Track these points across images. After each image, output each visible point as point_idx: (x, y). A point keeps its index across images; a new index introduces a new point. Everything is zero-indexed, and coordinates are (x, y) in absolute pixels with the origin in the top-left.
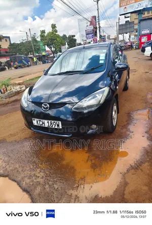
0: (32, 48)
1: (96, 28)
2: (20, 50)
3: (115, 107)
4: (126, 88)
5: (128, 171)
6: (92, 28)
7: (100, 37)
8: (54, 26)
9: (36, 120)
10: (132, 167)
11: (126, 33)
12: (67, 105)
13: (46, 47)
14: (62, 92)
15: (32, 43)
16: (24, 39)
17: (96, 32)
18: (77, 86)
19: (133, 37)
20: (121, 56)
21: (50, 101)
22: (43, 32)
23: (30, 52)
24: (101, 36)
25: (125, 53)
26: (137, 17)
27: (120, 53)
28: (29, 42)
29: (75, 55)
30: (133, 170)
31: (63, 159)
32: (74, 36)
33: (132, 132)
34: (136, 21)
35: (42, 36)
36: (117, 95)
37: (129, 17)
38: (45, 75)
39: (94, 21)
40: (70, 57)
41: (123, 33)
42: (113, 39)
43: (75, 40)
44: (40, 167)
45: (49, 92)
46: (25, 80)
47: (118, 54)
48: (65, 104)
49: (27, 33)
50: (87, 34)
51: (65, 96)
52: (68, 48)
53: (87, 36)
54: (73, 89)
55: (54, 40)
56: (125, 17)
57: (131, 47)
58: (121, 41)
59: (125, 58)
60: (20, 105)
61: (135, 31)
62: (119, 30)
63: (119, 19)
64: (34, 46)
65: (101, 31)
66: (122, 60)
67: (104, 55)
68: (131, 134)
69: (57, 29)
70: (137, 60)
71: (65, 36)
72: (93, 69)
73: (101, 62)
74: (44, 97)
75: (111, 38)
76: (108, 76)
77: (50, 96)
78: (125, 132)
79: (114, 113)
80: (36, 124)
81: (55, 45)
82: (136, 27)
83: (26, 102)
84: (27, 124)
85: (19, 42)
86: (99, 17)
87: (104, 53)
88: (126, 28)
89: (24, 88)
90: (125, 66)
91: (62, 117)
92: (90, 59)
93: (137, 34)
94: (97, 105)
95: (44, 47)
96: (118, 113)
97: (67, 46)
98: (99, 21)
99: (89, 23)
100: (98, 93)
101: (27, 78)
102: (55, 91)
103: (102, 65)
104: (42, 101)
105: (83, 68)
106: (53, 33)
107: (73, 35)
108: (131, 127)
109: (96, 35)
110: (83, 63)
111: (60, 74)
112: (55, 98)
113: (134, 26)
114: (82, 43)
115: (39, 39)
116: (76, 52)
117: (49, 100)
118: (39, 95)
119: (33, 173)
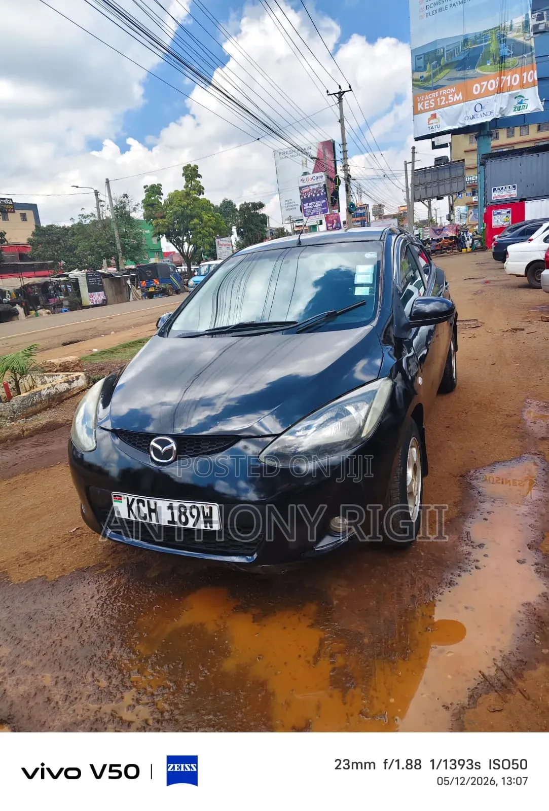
0: (114, 245)
1: (336, 181)
2: (71, 249)
3: (414, 453)
4: (447, 384)
5: (474, 697)
6: (323, 180)
7: (349, 211)
8: (191, 173)
9: (126, 497)
10: (487, 684)
11: (439, 198)
12: (241, 444)
13: (164, 240)
14: (219, 396)
15: (114, 226)
16: (87, 212)
17: (336, 194)
18: (274, 374)
19: (461, 209)
20: (426, 272)
21: (179, 430)
22: (154, 190)
23: (108, 257)
24: (351, 208)
25: (438, 262)
26: (475, 146)
27: (422, 262)
28: (106, 224)
29: (267, 268)
30: (493, 696)
31: (225, 652)
32: (261, 206)
33: (481, 546)
34: (472, 160)
35: (150, 204)
36: (420, 406)
37: (445, 146)
38: (161, 334)
39: (329, 156)
40: (249, 274)
41: (429, 198)
42: (394, 217)
43: (264, 219)
44: (134, 685)
45: (172, 397)
46: (84, 355)
47: (415, 267)
48: (233, 438)
49: (96, 193)
50: (304, 201)
51: (230, 412)
52: (241, 246)
53: (306, 206)
54: (260, 387)
55: (192, 217)
56: (434, 147)
57: (456, 243)
58: (422, 224)
59: (440, 279)
60: (65, 445)
61: (469, 191)
62: (414, 186)
63: (413, 153)
64: (123, 236)
65: (354, 189)
66: (432, 286)
67: (370, 268)
68: (477, 554)
69: (203, 181)
70: (479, 287)
71: (228, 204)
72: (334, 315)
73: (359, 292)
74: (156, 413)
75: (386, 212)
76: (387, 341)
77: (177, 413)
78: (455, 546)
79: (410, 473)
80: (124, 514)
81: (195, 235)
82: (472, 177)
83: (89, 432)
84: (90, 515)
85: (69, 224)
86: (344, 144)
87: (366, 262)
88: (439, 182)
89: (81, 382)
90: (444, 307)
91: (221, 487)
92: (316, 283)
93: (474, 199)
94: (348, 444)
95: (155, 240)
96: (425, 473)
97: (235, 238)
98: (345, 159)
99: (311, 165)
100: (352, 402)
101: (95, 346)
102: (196, 393)
103: (363, 302)
104: (150, 429)
105: (295, 312)
106: (188, 194)
107: (257, 201)
108: (475, 528)
109: (335, 203)
110: (292, 297)
111: (214, 333)
112: (197, 418)
113: (463, 176)
114: (288, 228)
115: (138, 215)
116: (270, 257)
117: (173, 426)
118: (136, 405)
119: (108, 707)
